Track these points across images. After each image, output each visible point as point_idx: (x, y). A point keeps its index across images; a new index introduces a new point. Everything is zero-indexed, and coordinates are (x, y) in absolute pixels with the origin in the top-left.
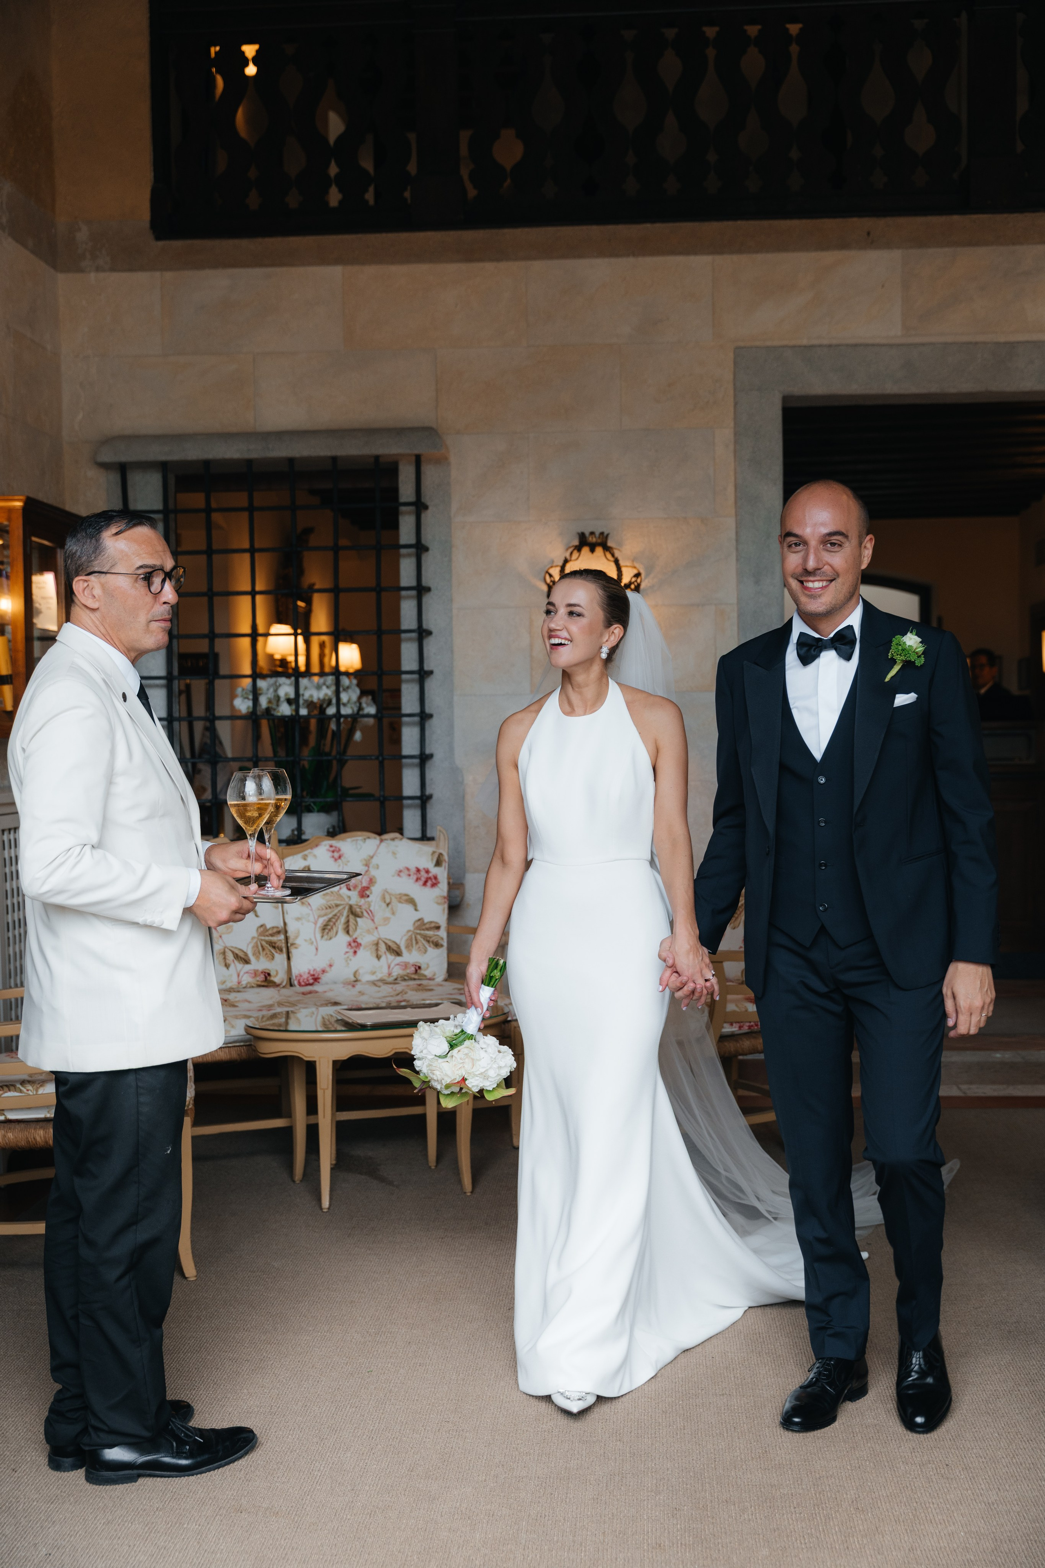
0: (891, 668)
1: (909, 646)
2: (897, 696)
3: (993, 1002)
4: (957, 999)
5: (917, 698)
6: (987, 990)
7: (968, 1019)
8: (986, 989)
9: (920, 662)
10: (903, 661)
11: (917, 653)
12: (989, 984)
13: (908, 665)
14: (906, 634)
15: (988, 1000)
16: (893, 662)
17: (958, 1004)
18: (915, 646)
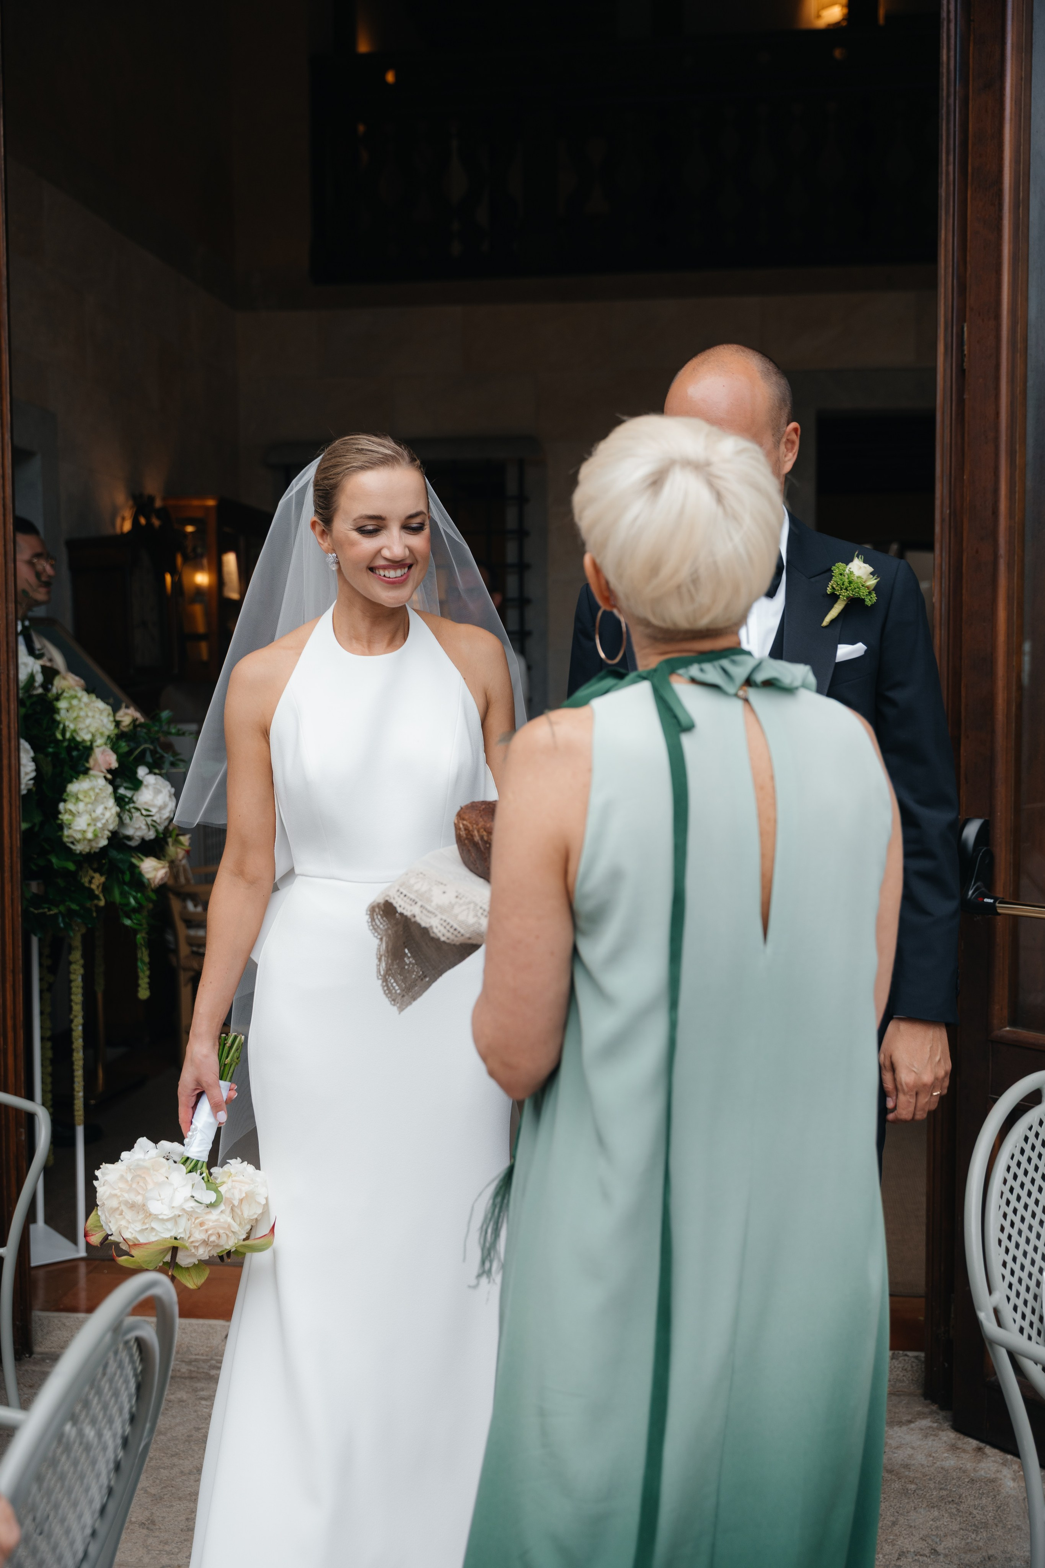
0: (831, 607)
1: (858, 577)
2: (840, 646)
3: (949, 1076)
4: (897, 1072)
5: (866, 652)
6: (939, 1061)
7: (913, 1101)
8: (938, 1058)
9: (871, 600)
10: (848, 598)
11: (868, 587)
12: (942, 1052)
13: (855, 604)
14: (852, 561)
15: (941, 1073)
16: (834, 598)
17: (898, 1079)
18: (864, 577)
